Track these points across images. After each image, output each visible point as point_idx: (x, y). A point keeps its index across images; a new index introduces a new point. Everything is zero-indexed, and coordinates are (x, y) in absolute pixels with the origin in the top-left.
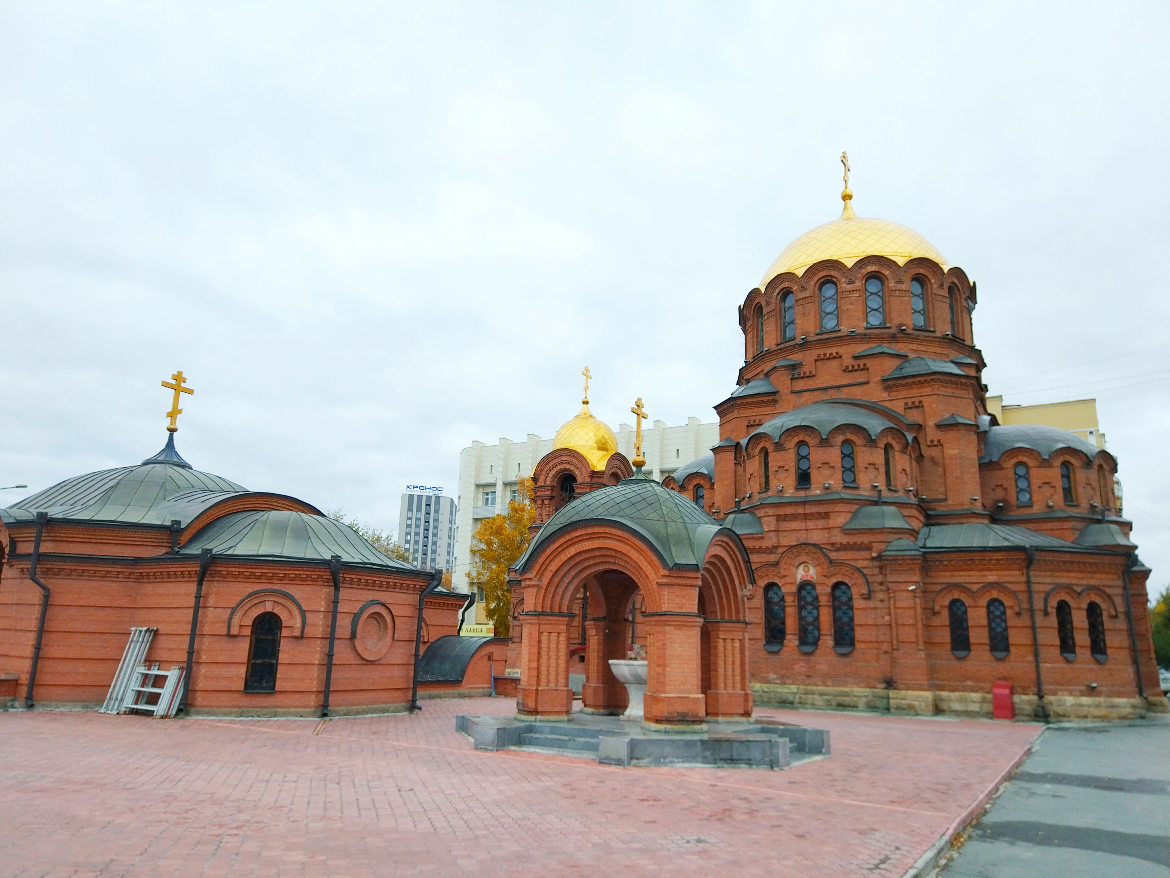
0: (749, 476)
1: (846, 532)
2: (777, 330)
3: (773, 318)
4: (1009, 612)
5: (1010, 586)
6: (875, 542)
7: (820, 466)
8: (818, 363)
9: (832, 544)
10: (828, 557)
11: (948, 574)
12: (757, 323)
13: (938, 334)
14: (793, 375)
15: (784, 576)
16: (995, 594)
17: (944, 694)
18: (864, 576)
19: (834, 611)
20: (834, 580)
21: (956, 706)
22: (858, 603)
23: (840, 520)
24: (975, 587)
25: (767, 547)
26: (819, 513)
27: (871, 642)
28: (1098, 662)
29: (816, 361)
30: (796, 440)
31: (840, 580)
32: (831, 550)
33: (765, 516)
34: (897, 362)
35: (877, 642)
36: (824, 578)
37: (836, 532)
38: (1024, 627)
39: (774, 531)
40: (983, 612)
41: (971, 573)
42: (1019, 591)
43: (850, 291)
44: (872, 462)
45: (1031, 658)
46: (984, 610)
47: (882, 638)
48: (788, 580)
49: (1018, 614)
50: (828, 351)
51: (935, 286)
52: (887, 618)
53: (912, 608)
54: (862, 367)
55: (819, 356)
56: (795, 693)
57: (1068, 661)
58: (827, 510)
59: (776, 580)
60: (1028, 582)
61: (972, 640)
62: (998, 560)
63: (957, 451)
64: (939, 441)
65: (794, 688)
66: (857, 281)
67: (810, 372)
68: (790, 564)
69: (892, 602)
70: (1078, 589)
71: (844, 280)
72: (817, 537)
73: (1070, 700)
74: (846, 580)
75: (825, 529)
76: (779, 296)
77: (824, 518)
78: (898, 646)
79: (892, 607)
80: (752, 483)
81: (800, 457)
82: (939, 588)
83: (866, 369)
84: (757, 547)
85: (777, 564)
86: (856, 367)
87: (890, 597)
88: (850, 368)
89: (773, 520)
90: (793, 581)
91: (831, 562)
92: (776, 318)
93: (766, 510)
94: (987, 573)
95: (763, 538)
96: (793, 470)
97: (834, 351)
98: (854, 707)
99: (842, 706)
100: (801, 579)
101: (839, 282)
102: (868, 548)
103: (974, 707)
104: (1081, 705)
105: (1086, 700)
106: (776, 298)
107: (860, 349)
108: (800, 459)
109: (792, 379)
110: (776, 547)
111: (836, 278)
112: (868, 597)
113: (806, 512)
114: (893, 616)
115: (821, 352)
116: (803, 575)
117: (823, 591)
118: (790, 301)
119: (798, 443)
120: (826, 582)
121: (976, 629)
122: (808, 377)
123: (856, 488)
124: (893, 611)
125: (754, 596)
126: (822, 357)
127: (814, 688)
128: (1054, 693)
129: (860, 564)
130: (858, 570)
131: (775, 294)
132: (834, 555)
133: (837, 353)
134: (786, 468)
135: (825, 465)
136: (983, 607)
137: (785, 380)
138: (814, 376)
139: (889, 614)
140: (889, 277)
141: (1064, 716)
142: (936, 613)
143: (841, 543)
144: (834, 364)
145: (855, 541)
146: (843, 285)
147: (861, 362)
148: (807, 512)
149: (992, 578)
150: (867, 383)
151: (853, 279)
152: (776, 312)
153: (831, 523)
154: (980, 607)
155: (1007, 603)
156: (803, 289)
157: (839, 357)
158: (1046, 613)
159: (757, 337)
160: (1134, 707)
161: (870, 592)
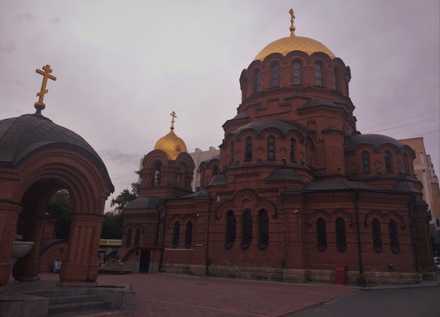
1: (267, 182)
2: (252, 88)
3: (251, 83)
4: (347, 225)
5: (347, 210)
6: (280, 188)
7: (257, 149)
8: (268, 103)
9: (260, 189)
10: (257, 196)
11: (317, 204)
12: (246, 87)
13: (327, 89)
14: (257, 109)
15: (236, 207)
16: (339, 215)
17: (313, 271)
18: (274, 206)
20: (259, 208)
21: (318, 277)
22: (271, 221)
23: (263, 176)
24: (330, 211)
25: (229, 192)
26: (254, 173)
27: (276, 242)
28: (395, 253)
31: (263, 208)
32: (259, 193)
33: (229, 175)
34: (306, 101)
35: (279, 242)
36: (255, 207)
37: (262, 183)
38: (354, 233)
39: (233, 183)
40: (334, 225)
41: (328, 204)
43: (285, 68)
44: (284, 147)
45: (357, 250)
47: (281, 240)
48: (238, 209)
49: (351, 226)
50: (273, 97)
51: (327, 66)
53: (296, 222)
54: (288, 104)
56: (237, 271)
57: (378, 252)
58: (259, 171)
59: (232, 209)
60: (356, 209)
61: (328, 241)
62: (341, 196)
63: (332, 144)
64: (323, 140)
65: (237, 268)
66: (288, 63)
67: (265, 107)
69: (287, 219)
70: (384, 213)
71: (282, 63)
72: (253, 186)
73: (378, 274)
74: (265, 208)
75: (257, 181)
76: (254, 73)
77: (256, 176)
78: (288, 244)
79: (287, 222)
82: (312, 212)
83: (290, 105)
84: (224, 191)
85: (232, 200)
86: (285, 104)
87: (286, 217)
88: (283, 105)
89: (233, 177)
90: (241, 209)
91: (259, 199)
93: (230, 172)
94: (336, 204)
95: (227, 187)
96: (244, 152)
97: (276, 96)
98: (266, 278)
99: (259, 278)
102: (277, 191)
103: (327, 278)
104: (384, 277)
105: (387, 274)
106: (252, 74)
107: (288, 95)
108: (248, 146)
109: (256, 111)
110: (234, 191)
111: (278, 62)
112: (276, 217)
114: (287, 227)
115: (270, 97)
117: (254, 214)
119: (247, 137)
120: (256, 209)
121: (329, 235)
122: (263, 110)
123: (274, 160)
124: (287, 225)
126: (270, 100)
127: (247, 268)
128: (369, 270)
130: (272, 203)
132: (260, 195)
134: (241, 151)
135: (259, 149)
136: (334, 222)
137: (253, 112)
139: (285, 226)
140: (304, 61)
141: (374, 283)
142: (310, 226)
143: (264, 189)
144: (276, 103)
145: (270, 187)
146: (281, 65)
147: (288, 102)
148: (249, 172)
149: (338, 206)
150: (290, 112)
151: (286, 62)
152: (252, 80)
153: (260, 178)
154: (332, 222)
155: (346, 220)
156: (264, 67)
157: (278, 99)
158: (366, 225)
160: (413, 277)
161: (276, 214)
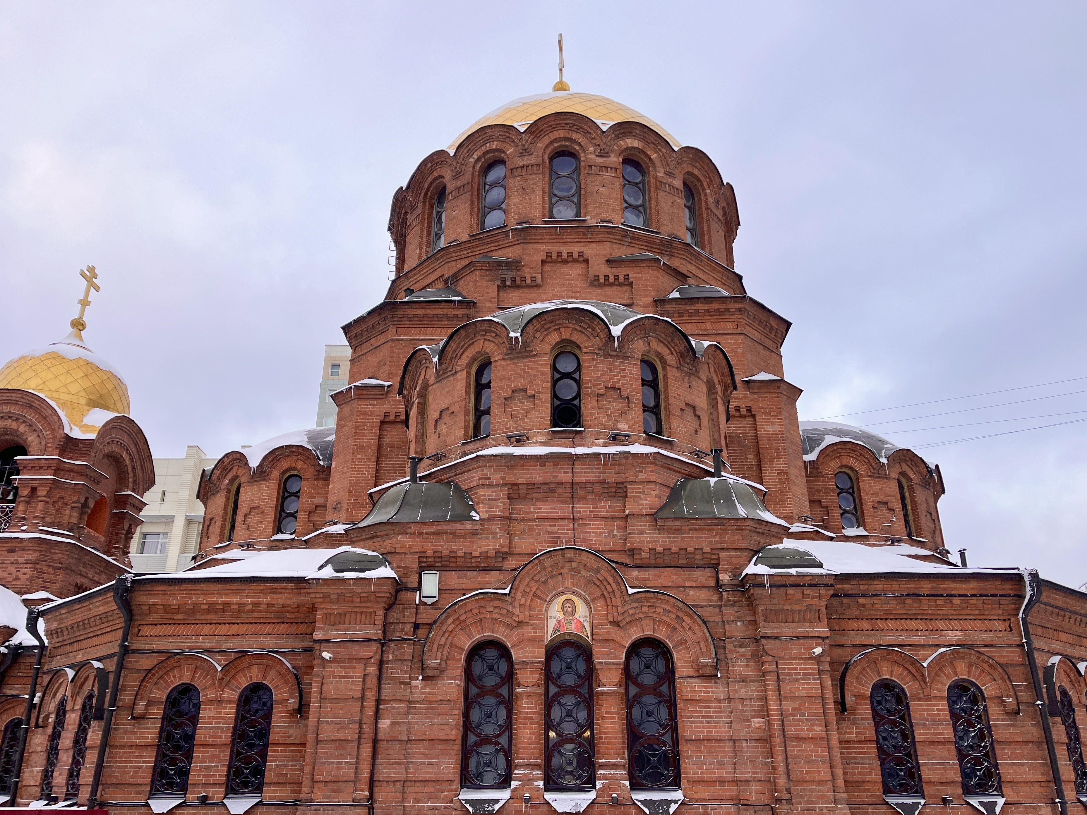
0: (436, 415)
2: (472, 215)
3: (467, 197)
4: (994, 711)
5: (992, 653)
6: (727, 549)
7: (602, 391)
8: (548, 267)
9: (632, 552)
10: (623, 580)
11: (865, 625)
12: (431, 214)
14: (503, 281)
15: (520, 624)
16: (963, 670)
18: (707, 624)
19: (629, 708)
20: (635, 634)
22: (689, 687)
23: (646, 499)
24: (923, 655)
25: (484, 556)
26: (603, 483)
27: (722, 782)
29: (543, 262)
30: (554, 338)
31: (648, 633)
32: (627, 565)
33: (483, 486)
34: (674, 283)
35: (735, 782)
36: (613, 629)
37: (640, 525)
38: (1026, 743)
39: (501, 518)
40: (943, 710)
42: (1012, 665)
43: (601, 167)
44: (691, 402)
46: (944, 705)
47: (746, 773)
48: (528, 631)
49: (1013, 714)
50: (565, 250)
52: (757, 722)
53: (816, 698)
54: (621, 279)
55: (549, 255)
58: (622, 478)
59: (501, 633)
61: (926, 774)
63: (778, 428)
64: (749, 410)
66: (612, 155)
67: (534, 279)
68: (535, 595)
69: (772, 684)
71: (592, 149)
72: (596, 536)
74: (662, 632)
75: (614, 518)
76: (479, 165)
77: (611, 496)
78: (789, 791)
79: (772, 696)
80: (443, 428)
81: (557, 376)
82: (850, 655)
83: (628, 282)
84: (461, 553)
85: (505, 593)
86: (612, 279)
87: (764, 674)
88: (602, 280)
89: (502, 494)
90: (539, 633)
91: (631, 591)
92: (472, 196)
93: (488, 472)
94: (941, 624)
96: (546, 396)
97: (576, 249)
100: (556, 630)
101: (584, 151)
106: (474, 167)
107: (618, 252)
108: (559, 379)
109: (499, 287)
110: (504, 556)
111: (579, 144)
112: (713, 673)
113: (576, 480)
114: (775, 717)
115: (554, 248)
116: (559, 622)
117: (608, 659)
118: (497, 173)
119: (557, 344)
120: (618, 639)
121: (930, 749)
122: (528, 286)
124: (773, 705)
125: (442, 671)
126: (554, 256)
129: (692, 596)
130: (689, 609)
131: (472, 160)
132: (634, 578)
133: (581, 254)
134: (529, 393)
135: (610, 393)
136: (941, 698)
137: (487, 287)
138: (539, 286)
139: (764, 712)
140: (658, 163)
142: (847, 713)
143: (653, 550)
144: (575, 271)
145: (682, 545)
146: (590, 156)
147: (621, 272)
148: (581, 479)
149: (955, 633)
151: (607, 150)
152: (472, 187)
153: (631, 506)
154: (935, 698)
155: (989, 689)
156: (525, 152)
157: (582, 260)
159: (429, 234)
161: (718, 661)
